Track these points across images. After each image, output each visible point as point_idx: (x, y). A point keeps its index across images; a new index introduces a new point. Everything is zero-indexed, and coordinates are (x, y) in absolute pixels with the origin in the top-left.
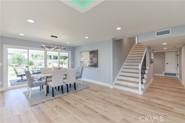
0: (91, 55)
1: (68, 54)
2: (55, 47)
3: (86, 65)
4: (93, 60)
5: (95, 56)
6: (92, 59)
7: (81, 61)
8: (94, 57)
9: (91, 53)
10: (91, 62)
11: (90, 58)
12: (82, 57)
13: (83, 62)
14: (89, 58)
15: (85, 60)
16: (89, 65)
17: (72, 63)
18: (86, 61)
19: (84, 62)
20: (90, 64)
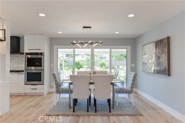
0: (158, 49)
1: (125, 50)
2: (89, 42)
3: (151, 69)
4: (161, 60)
5: (163, 51)
6: (159, 57)
7: (143, 62)
8: (162, 54)
9: (158, 44)
10: (158, 64)
11: (156, 56)
12: (145, 54)
13: (146, 64)
14: (154, 55)
15: (148, 59)
16: (155, 70)
17: (133, 65)
18: (150, 61)
19: (148, 64)
20: (156, 68)
